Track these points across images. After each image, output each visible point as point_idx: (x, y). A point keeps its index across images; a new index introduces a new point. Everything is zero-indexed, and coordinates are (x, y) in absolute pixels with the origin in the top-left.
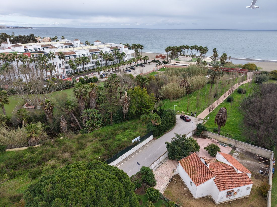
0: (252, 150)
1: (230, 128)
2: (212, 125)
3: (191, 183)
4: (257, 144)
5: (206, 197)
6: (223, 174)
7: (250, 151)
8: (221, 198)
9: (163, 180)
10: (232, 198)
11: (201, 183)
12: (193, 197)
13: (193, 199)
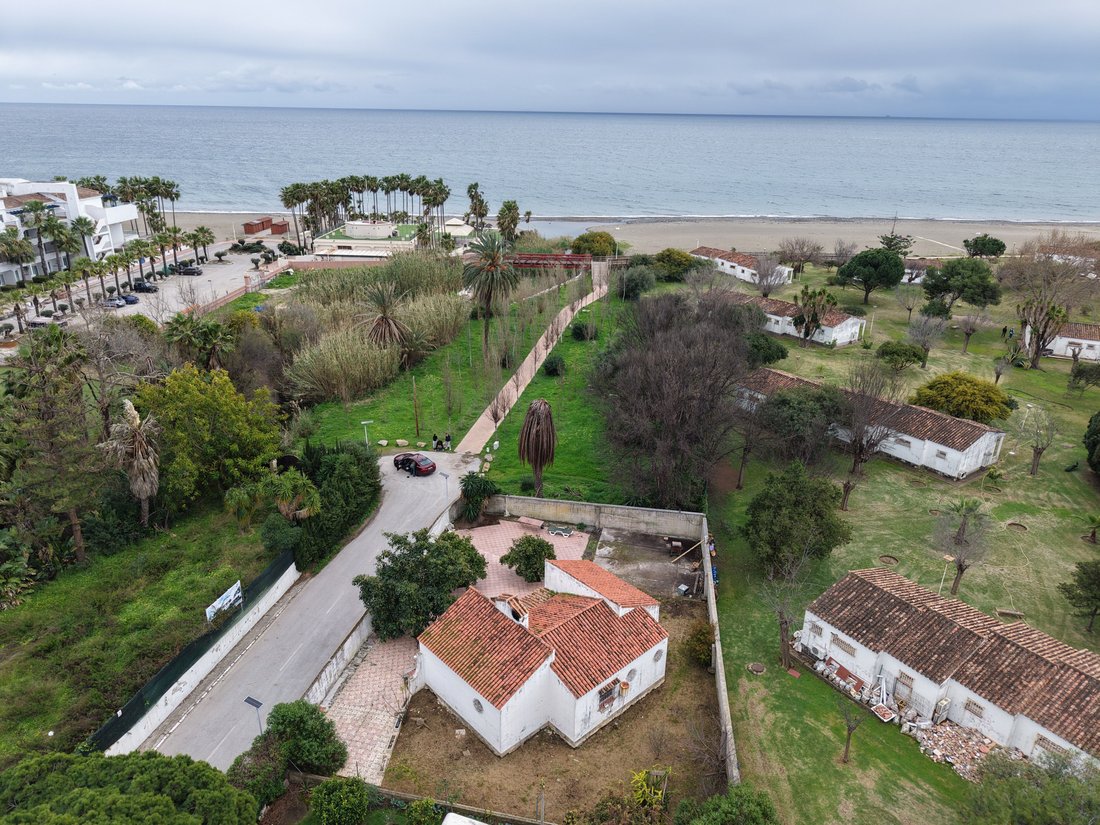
0: (647, 523)
1: (573, 467)
2: (514, 467)
3: (477, 703)
4: (656, 500)
5: (537, 734)
6: (578, 636)
7: (643, 528)
8: (586, 721)
9: (374, 731)
10: (618, 706)
11: (511, 693)
12: (492, 752)
13: (496, 759)
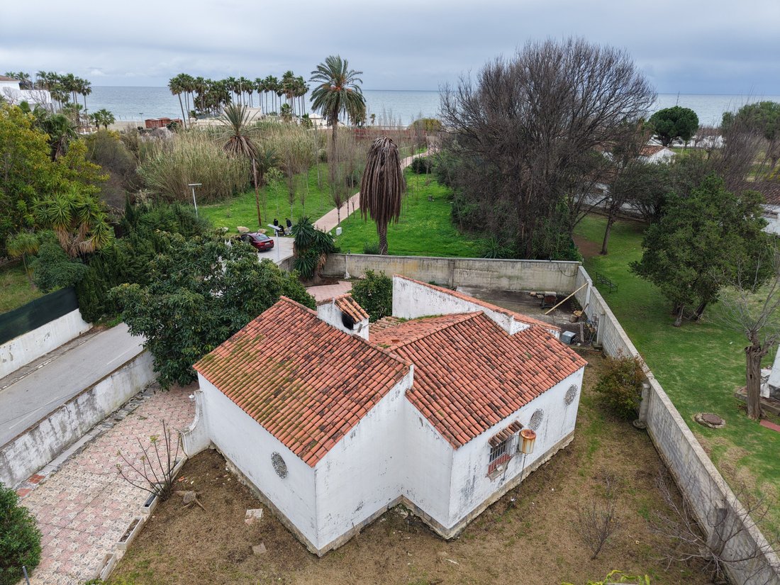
0: (510, 277)
3: (278, 461)
5: (383, 515)
8: (467, 492)
9: (108, 512)
10: (515, 470)
11: (335, 437)
12: (305, 546)
13: (309, 560)
